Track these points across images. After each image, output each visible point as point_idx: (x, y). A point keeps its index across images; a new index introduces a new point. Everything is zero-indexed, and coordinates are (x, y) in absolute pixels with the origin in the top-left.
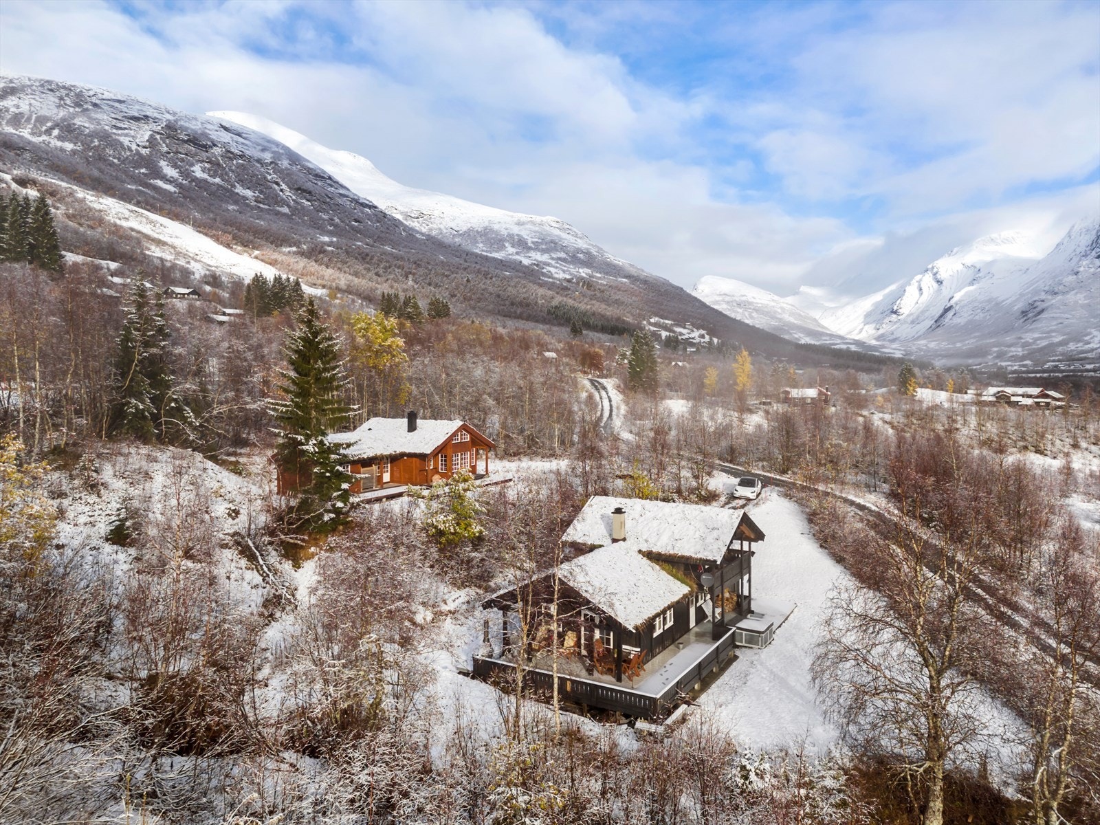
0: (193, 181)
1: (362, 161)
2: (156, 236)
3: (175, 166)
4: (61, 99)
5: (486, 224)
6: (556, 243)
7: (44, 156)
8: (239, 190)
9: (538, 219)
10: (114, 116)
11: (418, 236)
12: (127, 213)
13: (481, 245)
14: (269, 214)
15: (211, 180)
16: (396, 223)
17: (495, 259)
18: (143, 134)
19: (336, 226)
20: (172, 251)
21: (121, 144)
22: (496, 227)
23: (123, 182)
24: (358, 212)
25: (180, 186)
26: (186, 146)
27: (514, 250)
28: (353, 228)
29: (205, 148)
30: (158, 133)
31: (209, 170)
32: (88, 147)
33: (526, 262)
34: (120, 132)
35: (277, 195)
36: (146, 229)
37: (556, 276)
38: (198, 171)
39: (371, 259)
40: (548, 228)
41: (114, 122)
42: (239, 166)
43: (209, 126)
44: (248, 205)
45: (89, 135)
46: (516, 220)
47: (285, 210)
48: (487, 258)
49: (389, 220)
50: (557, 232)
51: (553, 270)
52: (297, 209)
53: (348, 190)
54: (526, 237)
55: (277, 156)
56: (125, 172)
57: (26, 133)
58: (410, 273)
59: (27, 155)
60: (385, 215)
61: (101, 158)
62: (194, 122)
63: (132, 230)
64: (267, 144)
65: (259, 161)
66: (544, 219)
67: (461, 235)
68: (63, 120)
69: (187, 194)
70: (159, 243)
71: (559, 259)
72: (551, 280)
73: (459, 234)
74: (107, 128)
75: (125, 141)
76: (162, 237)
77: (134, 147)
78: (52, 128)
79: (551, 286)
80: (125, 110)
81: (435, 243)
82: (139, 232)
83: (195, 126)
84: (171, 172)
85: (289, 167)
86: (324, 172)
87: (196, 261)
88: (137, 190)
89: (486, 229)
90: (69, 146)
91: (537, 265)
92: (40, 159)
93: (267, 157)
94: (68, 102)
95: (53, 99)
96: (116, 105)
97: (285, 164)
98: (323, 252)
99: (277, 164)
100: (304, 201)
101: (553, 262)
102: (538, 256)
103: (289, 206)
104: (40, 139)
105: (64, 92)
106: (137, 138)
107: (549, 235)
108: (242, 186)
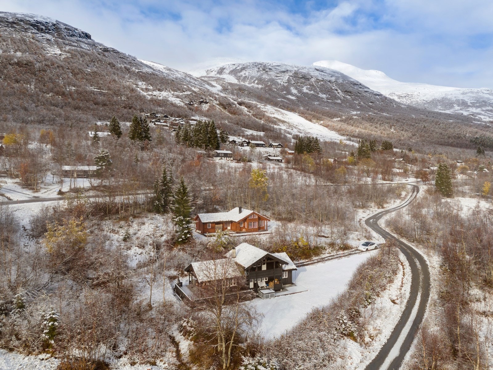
0: (302, 94)
1: (380, 73)
2: (283, 119)
3: (296, 89)
4: (259, 68)
5: (444, 96)
6: (485, 102)
7: (251, 91)
8: (321, 95)
9: (475, 90)
10: (276, 72)
11: (402, 106)
12: (274, 111)
13: (439, 107)
14: (332, 104)
15: (309, 92)
16: (392, 101)
17: (445, 114)
18: (286, 77)
19: (361, 106)
20: (288, 125)
21: (278, 83)
22: (449, 97)
23: (277, 98)
24: (373, 99)
25: (297, 97)
26: (301, 80)
27: (459, 108)
28: (370, 106)
29: (308, 79)
30: (291, 76)
31: (309, 88)
32: (266, 86)
33: (465, 113)
34: (278, 78)
35: (336, 95)
36: (280, 117)
37: (484, 120)
38: (305, 90)
39: (374, 120)
40: (481, 94)
41: (276, 75)
42: (321, 85)
43: (311, 70)
44: (323, 101)
45: (267, 81)
46: (461, 92)
47: (339, 101)
48: (440, 114)
49: (388, 100)
50: (488, 96)
51: (482, 117)
52: (344, 100)
53: (369, 88)
54: (466, 100)
55: (338, 78)
56: (278, 94)
57: (247, 84)
58: (393, 125)
59: (246, 92)
60: (386, 98)
61: (270, 90)
62: (305, 69)
63: (274, 118)
64: (334, 73)
65: (330, 81)
66: (479, 90)
67: (428, 103)
68: (259, 76)
69: (299, 99)
70: (283, 122)
71: (488, 110)
72: (479, 123)
73: (427, 103)
74: (273, 77)
75: (279, 81)
76: (285, 120)
77: (282, 83)
78: (255, 80)
79: (477, 126)
80: (280, 69)
81: (411, 109)
82: (277, 118)
83: (305, 71)
84: (294, 91)
85: (342, 82)
86: (358, 82)
87: (296, 128)
88: (281, 101)
89: (443, 98)
90: (260, 86)
91: (472, 115)
92: (250, 93)
93: (333, 79)
94: (261, 69)
95: (256, 69)
96: (277, 67)
97: (340, 81)
98: (351, 119)
99: (337, 82)
100: (348, 96)
101: (483, 113)
102: (474, 110)
103: (341, 99)
104: (251, 85)
105: (260, 66)
106: (283, 80)
107: (482, 98)
108: (322, 93)
